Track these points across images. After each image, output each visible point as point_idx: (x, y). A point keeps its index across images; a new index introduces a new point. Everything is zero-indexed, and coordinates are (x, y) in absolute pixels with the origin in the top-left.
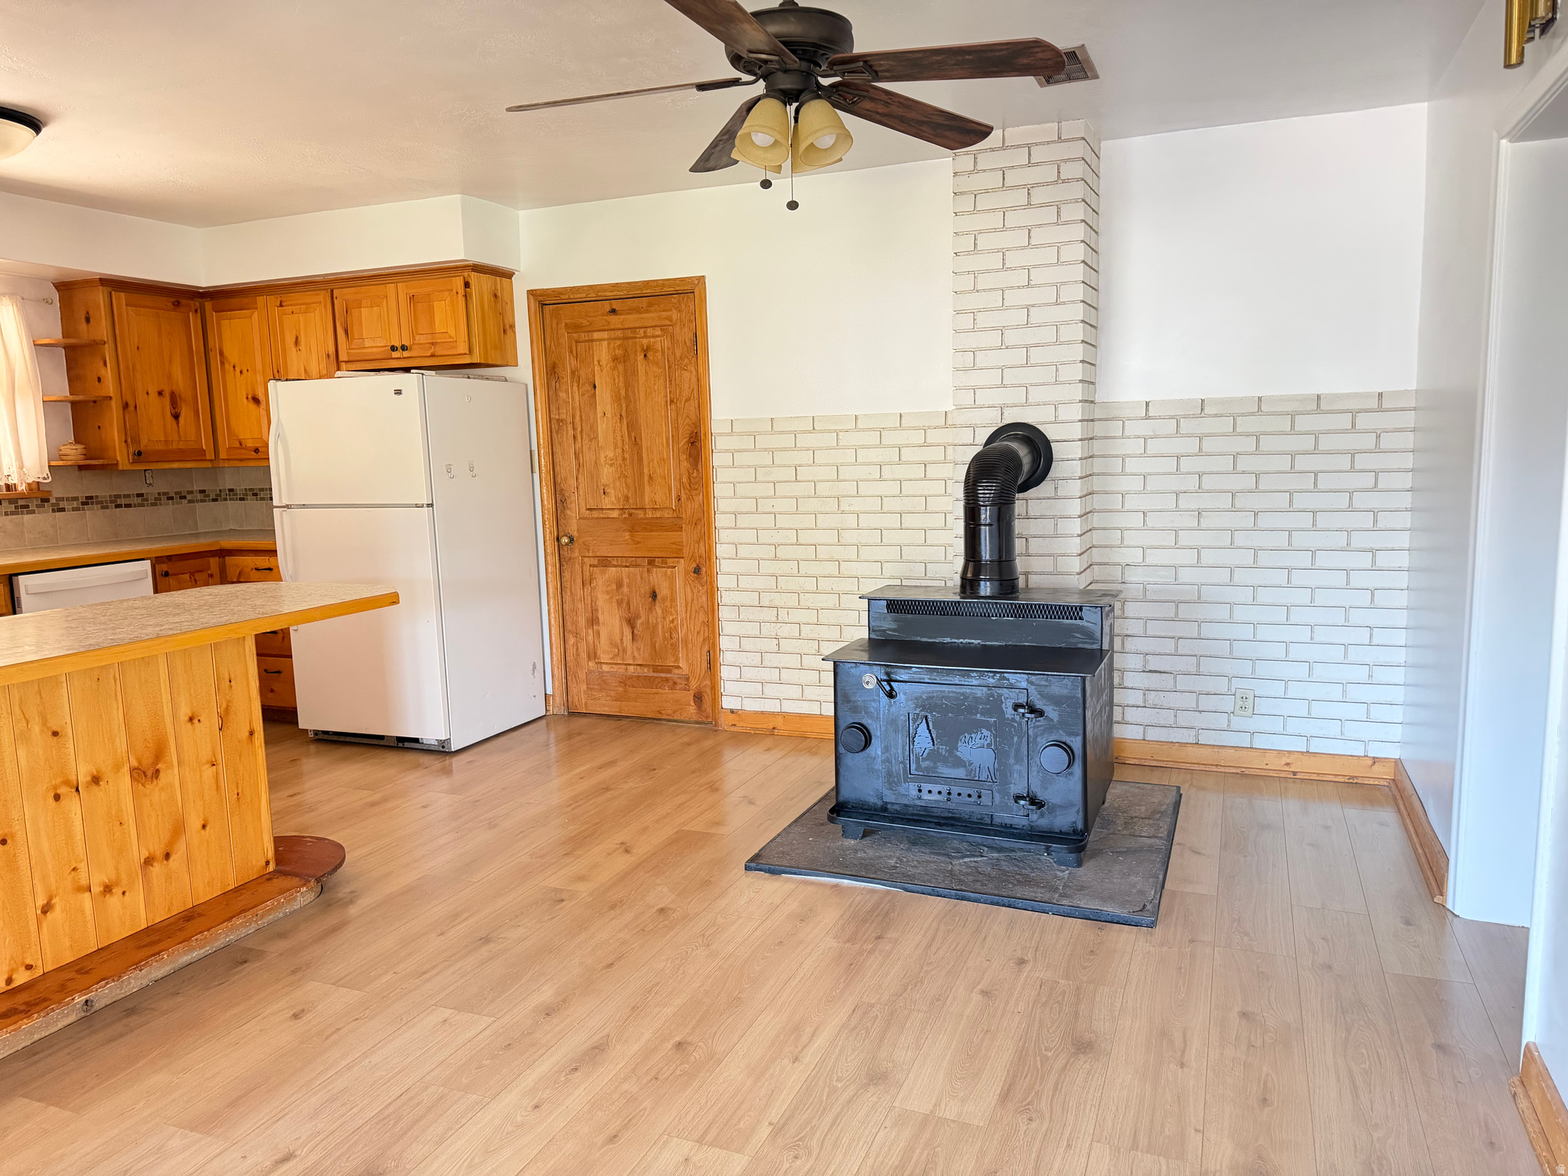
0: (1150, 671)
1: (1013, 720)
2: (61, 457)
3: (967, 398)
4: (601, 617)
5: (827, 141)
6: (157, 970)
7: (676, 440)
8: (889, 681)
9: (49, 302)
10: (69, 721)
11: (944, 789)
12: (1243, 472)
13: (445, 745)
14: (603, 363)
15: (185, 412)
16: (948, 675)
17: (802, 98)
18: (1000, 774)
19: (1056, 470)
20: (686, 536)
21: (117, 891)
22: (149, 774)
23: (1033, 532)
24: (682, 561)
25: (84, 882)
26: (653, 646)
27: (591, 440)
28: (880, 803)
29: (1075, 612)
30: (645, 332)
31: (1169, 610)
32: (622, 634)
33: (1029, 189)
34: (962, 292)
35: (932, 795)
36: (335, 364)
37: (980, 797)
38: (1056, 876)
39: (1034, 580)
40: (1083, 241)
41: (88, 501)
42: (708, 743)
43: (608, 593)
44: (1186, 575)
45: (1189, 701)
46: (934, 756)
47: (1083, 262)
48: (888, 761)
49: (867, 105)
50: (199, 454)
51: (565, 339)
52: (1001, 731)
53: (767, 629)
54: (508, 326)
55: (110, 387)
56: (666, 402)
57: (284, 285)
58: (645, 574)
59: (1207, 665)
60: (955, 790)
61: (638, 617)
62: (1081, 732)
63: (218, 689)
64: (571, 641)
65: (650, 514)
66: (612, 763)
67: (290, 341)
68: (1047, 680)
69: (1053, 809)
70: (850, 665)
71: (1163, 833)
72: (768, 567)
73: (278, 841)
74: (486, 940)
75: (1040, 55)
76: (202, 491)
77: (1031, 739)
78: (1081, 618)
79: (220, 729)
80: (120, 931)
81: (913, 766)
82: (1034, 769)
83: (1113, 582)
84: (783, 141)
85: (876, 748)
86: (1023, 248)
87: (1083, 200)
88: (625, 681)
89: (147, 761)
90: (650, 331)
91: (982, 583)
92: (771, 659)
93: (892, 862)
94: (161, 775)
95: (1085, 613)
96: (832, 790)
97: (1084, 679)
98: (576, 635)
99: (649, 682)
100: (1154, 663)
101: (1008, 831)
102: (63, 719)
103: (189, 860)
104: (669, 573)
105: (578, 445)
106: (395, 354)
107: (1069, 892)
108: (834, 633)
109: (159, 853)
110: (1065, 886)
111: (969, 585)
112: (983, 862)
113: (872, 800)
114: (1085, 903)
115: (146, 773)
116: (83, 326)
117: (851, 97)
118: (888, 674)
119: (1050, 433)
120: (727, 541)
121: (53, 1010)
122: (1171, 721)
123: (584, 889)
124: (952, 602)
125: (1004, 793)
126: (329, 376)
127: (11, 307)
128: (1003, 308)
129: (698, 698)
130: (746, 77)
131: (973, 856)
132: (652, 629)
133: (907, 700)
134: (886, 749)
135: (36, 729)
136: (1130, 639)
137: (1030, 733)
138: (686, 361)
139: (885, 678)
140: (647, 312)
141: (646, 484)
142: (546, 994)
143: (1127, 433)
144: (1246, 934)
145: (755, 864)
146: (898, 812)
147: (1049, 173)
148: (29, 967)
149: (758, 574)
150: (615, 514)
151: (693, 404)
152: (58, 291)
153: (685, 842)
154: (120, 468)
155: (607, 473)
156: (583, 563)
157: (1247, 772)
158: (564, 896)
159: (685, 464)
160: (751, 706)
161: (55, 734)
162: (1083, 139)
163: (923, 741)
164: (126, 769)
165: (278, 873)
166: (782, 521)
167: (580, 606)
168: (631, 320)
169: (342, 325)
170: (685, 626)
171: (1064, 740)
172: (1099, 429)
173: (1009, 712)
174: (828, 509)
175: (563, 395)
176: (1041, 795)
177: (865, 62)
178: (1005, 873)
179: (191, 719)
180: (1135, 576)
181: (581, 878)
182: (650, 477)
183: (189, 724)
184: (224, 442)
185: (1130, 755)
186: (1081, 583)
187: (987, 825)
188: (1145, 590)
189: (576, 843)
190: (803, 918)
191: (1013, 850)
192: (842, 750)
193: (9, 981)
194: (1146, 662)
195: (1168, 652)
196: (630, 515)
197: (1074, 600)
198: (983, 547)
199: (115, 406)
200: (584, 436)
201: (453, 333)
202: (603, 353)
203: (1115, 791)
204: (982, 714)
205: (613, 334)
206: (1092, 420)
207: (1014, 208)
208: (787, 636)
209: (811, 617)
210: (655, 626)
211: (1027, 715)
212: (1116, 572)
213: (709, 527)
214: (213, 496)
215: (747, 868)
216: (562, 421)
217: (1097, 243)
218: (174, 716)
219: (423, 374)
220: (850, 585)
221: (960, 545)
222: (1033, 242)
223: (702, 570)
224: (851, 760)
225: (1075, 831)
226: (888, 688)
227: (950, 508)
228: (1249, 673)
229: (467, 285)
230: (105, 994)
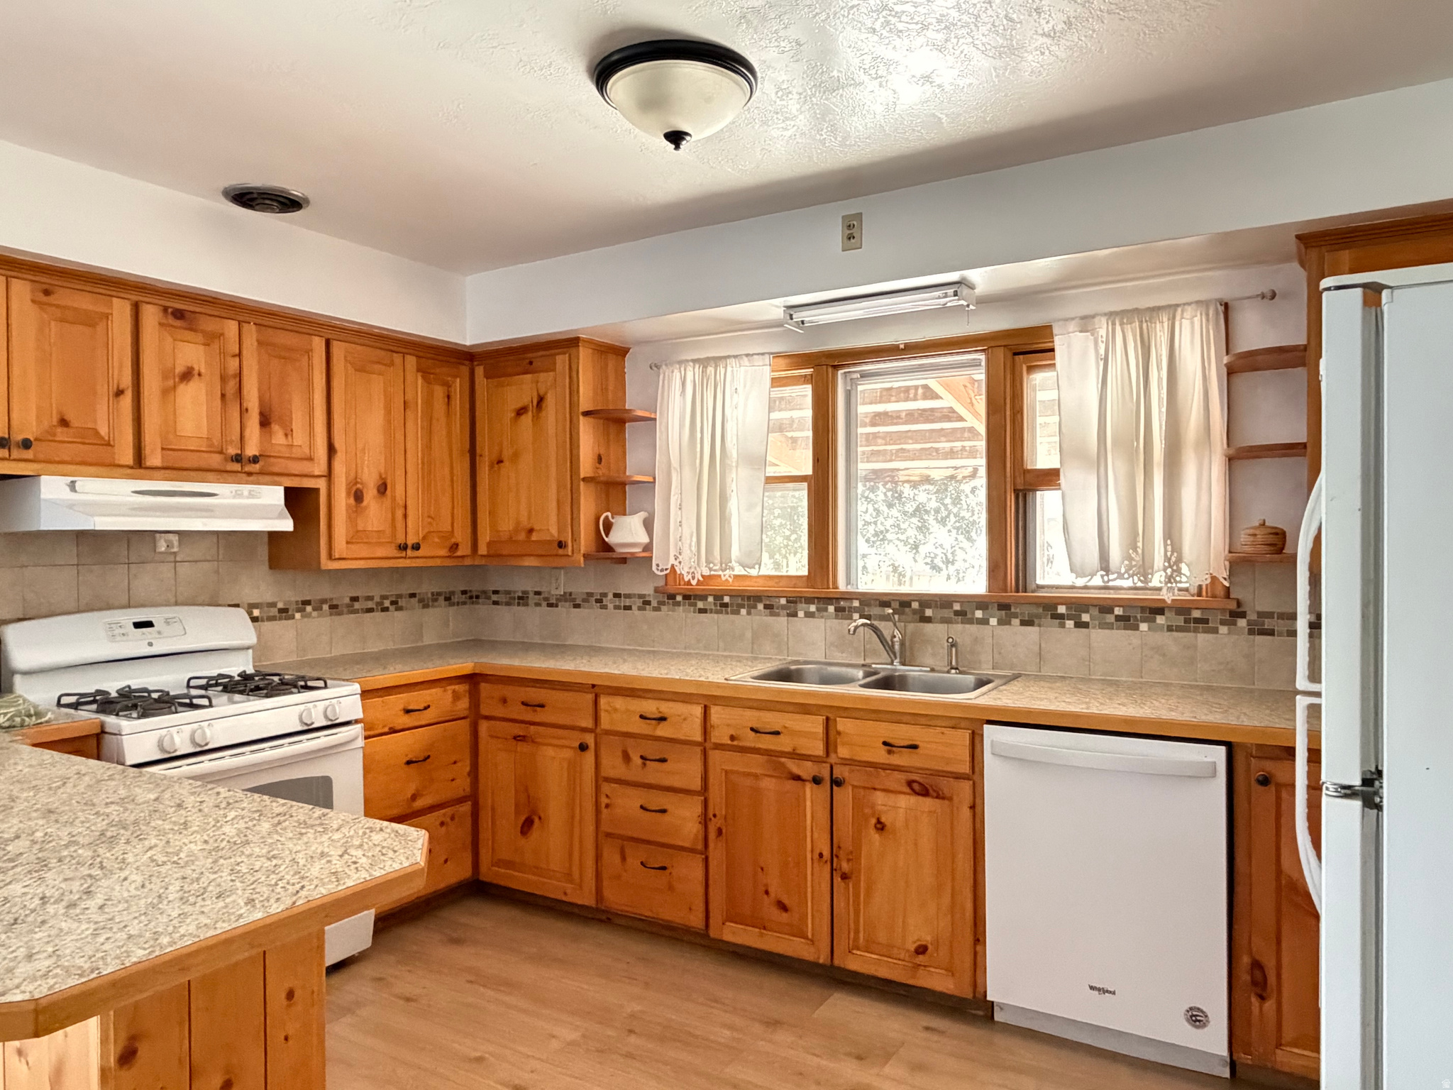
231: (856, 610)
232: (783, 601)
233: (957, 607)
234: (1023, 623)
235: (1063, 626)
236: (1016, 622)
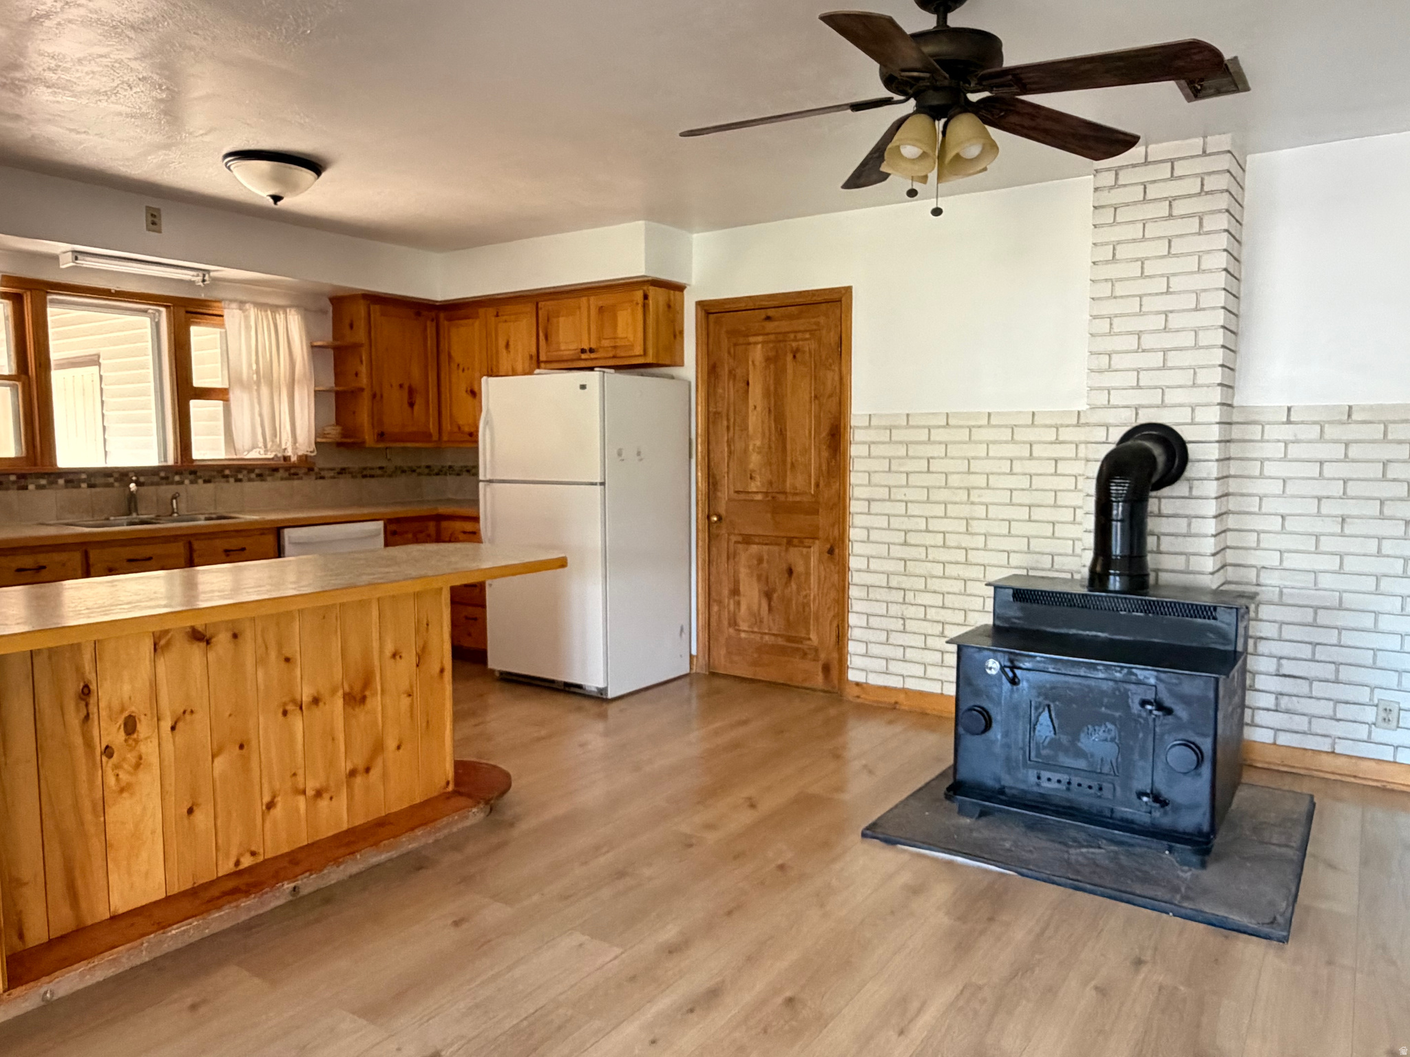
0: (1285, 676)
1: (1140, 716)
2: (324, 435)
3: (1102, 398)
4: (741, 589)
5: (973, 151)
6: (352, 867)
7: (817, 432)
8: (1013, 668)
9: (323, 312)
10: (298, 649)
11: (1065, 778)
12: (1394, 480)
13: (603, 693)
14: (757, 363)
15: (419, 401)
16: (1073, 666)
17: (951, 112)
18: (1123, 769)
19: (1191, 471)
20: (823, 520)
21: (326, 796)
22: (358, 698)
23: (1163, 530)
24: (817, 542)
25: (301, 786)
26: (788, 620)
27: (742, 430)
28: (997, 786)
29: (1208, 612)
30: (795, 337)
31: (1308, 616)
32: (760, 605)
33: (1171, 201)
34: (1099, 299)
35: (1051, 784)
36: (537, 363)
37: (1101, 789)
38: (1178, 877)
39: (1164, 577)
40: (1225, 250)
41: (342, 471)
42: (833, 712)
43: (749, 567)
44: (1326, 581)
45: (1325, 708)
46: (1054, 744)
47: (1226, 270)
48: (1008, 746)
49: (1014, 119)
50: (427, 436)
51: (725, 343)
52: (1127, 725)
53: (894, 610)
54: (677, 333)
55: (364, 381)
56: (811, 397)
57: (500, 299)
58: (783, 554)
59: (1346, 673)
60: (1075, 780)
61: (774, 590)
62: (1212, 732)
63: (417, 631)
64: (715, 608)
65: (790, 499)
66: (744, 723)
67: (502, 343)
68: (1178, 678)
69: (1177, 808)
70: (973, 650)
71: (1296, 842)
72: (897, 551)
73: (459, 765)
74: (621, 874)
75: (1197, 57)
76: (428, 467)
77: (1157, 737)
78: (1215, 618)
79: (417, 666)
80: (327, 832)
81: (1033, 754)
82: (1160, 766)
83: (1247, 584)
84: (929, 151)
85: (996, 733)
86: (1163, 257)
87: (1228, 211)
88: (761, 649)
89: (357, 688)
90: (799, 336)
91: (1112, 578)
92: (897, 638)
93: (1007, 845)
94: (368, 701)
95: (1220, 614)
96: (949, 768)
97: (1217, 680)
98: (720, 602)
99: (782, 651)
100: (1288, 667)
101: (1128, 826)
102: (294, 649)
103: (385, 776)
104: (804, 553)
105: (731, 434)
106: (583, 356)
107: (1191, 894)
108: (959, 617)
109: (361, 767)
110: (1188, 888)
111: (1097, 578)
112: (1101, 853)
113: (990, 782)
114: (1209, 908)
115: (355, 699)
116: (347, 331)
117: (998, 111)
118: (1011, 661)
119: (1186, 433)
120: (860, 525)
121: (266, 893)
122: (1305, 728)
123: (711, 837)
124: (1079, 595)
125: (1126, 787)
126: (531, 373)
127: (296, 317)
128: (1141, 313)
129: (826, 669)
130: (897, 97)
131: (1092, 847)
132: (786, 602)
133: (1030, 687)
134: (1006, 734)
135: (273, 654)
136: (1263, 642)
137: (1158, 729)
138: (830, 361)
139: (1008, 664)
140: (798, 318)
141: (788, 473)
142: (670, 933)
143: (1266, 437)
144: (1394, 963)
145: (872, 832)
146: (1014, 796)
147: (1193, 186)
148: (253, 854)
149: (889, 557)
150: (759, 497)
151: (835, 399)
152: (333, 304)
153: (806, 804)
154: (367, 445)
155: (755, 460)
156: (729, 540)
157: (1388, 787)
158: (694, 841)
159: (825, 454)
160: (875, 680)
161: (287, 660)
162: (1229, 152)
163: (1045, 728)
164: (340, 693)
165: (456, 793)
166: (913, 509)
167: (724, 578)
168: (784, 326)
169: (544, 332)
170: (817, 601)
171: (1192, 739)
172: (1236, 432)
173: (1136, 708)
174: (958, 499)
175: (720, 391)
176: (1165, 792)
177: (1014, 76)
178: (1122, 867)
179: (394, 656)
180: (1269, 579)
181: (710, 827)
182: (793, 465)
183: (393, 660)
184: (447, 426)
185: (1259, 759)
186: (1213, 583)
187: (1108, 818)
188: (1281, 593)
189: (708, 795)
190: (916, 890)
191: (1132, 845)
192: (961, 730)
193: (237, 863)
194: (1279, 666)
195: (1304, 657)
196: (773, 498)
197: (1206, 600)
198: (1114, 542)
199: (366, 395)
200: (737, 428)
201: (632, 339)
202: (757, 354)
203: (1242, 794)
204: (1106, 707)
205: (766, 338)
206: (1230, 424)
207: (1154, 220)
208: (913, 616)
209: (938, 600)
210: (790, 600)
211: (1155, 712)
212: (1252, 575)
213: (844, 513)
214: (436, 471)
215: (864, 835)
216: (719, 413)
217: (1240, 253)
218: (381, 651)
219: (604, 372)
220: (976, 572)
221: (1090, 540)
222: (1173, 251)
223: (836, 551)
224: (970, 742)
225: (1200, 833)
226: (1011, 674)
227: (1080, 503)
228: (1394, 685)
229: (646, 297)
230: (309, 884)
231: (84, 481)
232: (13, 478)
233: (162, 474)
234: (206, 482)
235: (228, 482)
236: (200, 481)
